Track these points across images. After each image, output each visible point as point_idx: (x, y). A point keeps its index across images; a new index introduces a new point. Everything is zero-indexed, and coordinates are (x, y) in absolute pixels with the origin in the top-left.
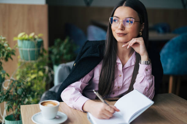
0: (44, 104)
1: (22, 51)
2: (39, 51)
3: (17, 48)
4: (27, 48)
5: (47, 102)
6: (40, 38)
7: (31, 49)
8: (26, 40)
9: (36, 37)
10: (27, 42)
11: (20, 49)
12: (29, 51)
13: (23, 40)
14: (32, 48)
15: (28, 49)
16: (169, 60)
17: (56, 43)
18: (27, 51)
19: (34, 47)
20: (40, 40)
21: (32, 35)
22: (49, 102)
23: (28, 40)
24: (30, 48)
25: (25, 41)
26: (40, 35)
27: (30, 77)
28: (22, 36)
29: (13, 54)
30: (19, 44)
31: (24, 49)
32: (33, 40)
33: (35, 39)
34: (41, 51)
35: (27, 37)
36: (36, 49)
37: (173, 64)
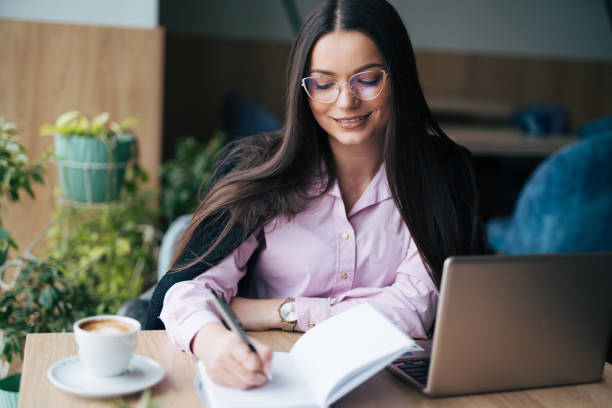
0: (92, 326)
1: (66, 169)
2: (121, 172)
3: (52, 160)
4: (83, 161)
5: (103, 321)
6: (126, 131)
7: (96, 166)
8: (81, 134)
9: (115, 127)
10: (82, 143)
11: (60, 165)
12: (90, 171)
13: (70, 135)
14: (99, 161)
15: (86, 165)
16: (549, 221)
17: (181, 152)
18: (81, 170)
19: (106, 160)
20: (126, 138)
21: (101, 120)
22: (109, 321)
23: (88, 135)
24: (92, 161)
25: (75, 139)
26: (128, 122)
27: (86, 255)
28: (70, 122)
29: (38, 178)
30: (60, 146)
31: (73, 164)
32: (103, 138)
33: (111, 135)
34: (129, 175)
35: (84, 125)
36: (110, 166)
37: (560, 234)
